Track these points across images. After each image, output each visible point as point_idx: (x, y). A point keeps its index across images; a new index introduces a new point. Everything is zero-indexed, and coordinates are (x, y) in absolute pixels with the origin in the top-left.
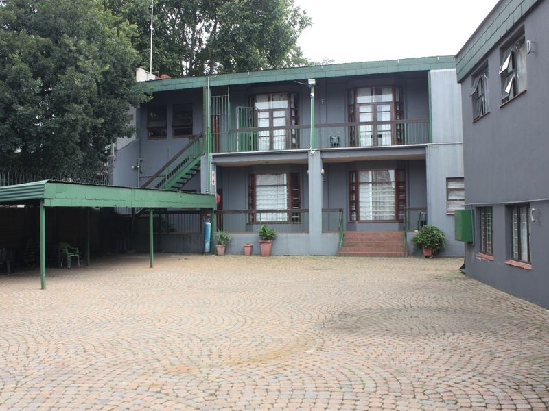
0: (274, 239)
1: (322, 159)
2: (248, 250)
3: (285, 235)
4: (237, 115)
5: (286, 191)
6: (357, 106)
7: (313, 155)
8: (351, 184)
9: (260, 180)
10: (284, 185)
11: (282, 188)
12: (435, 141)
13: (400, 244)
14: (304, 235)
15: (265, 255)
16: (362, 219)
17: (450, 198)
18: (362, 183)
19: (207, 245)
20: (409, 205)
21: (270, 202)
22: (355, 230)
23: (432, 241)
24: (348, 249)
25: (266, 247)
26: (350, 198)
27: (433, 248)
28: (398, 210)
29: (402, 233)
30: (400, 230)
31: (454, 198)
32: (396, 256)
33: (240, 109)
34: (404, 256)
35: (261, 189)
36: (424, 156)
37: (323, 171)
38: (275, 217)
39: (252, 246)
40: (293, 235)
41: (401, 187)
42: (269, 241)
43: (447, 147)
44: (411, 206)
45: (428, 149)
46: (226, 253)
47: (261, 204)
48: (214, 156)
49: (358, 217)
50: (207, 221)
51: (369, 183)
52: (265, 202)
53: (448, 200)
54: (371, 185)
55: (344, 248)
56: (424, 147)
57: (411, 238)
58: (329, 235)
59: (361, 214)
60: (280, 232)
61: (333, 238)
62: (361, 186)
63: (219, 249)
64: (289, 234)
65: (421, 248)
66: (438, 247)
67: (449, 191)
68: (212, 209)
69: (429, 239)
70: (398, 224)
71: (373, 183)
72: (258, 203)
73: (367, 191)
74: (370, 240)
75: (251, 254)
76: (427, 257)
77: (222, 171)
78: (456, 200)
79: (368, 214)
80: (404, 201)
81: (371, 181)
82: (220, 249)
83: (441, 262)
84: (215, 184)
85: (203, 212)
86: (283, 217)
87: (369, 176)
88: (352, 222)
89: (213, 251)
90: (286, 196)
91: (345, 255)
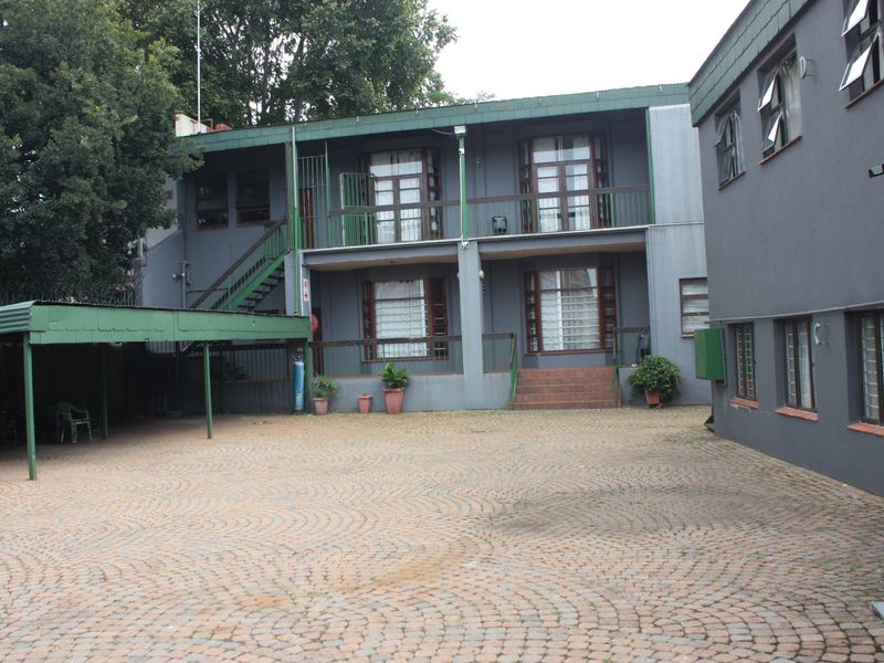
0: (406, 385)
1: (480, 254)
2: (365, 404)
3: (424, 378)
4: (342, 187)
5: (423, 308)
6: (534, 168)
7: (465, 248)
8: (528, 294)
9: (381, 291)
10: (419, 298)
11: (416, 303)
12: (659, 220)
13: (608, 387)
14: (454, 377)
15: (394, 412)
16: (546, 348)
17: (686, 311)
18: (546, 291)
19: (299, 398)
20: (621, 325)
21: (398, 326)
22: (537, 367)
23: (660, 380)
24: (526, 397)
25: (394, 399)
26: (527, 315)
27: (662, 391)
28: (604, 332)
29: (612, 369)
30: (607, 364)
31: (692, 310)
32: (603, 406)
33: (345, 177)
34: (616, 407)
35: (384, 305)
36: (643, 245)
37: (481, 273)
38: (406, 350)
39: (371, 399)
40: (436, 377)
41: (608, 295)
42: (399, 390)
43: (678, 229)
44: (625, 326)
45: (648, 234)
46: (329, 410)
47: (383, 331)
48: (305, 255)
49: (540, 345)
50: (298, 360)
51: (556, 290)
52: (391, 326)
53: (683, 315)
54: (559, 293)
55: (520, 397)
56: (643, 231)
57: (626, 377)
58: (496, 376)
59: (545, 341)
60: (416, 374)
61: (502, 381)
62: (544, 297)
63: (318, 405)
64: (431, 378)
65: (643, 393)
66: (670, 390)
67: (684, 300)
68: (306, 339)
69: (655, 378)
70: (603, 355)
71: (562, 290)
72: (378, 328)
73: (553, 303)
74: (561, 381)
75: (370, 411)
76: (653, 406)
77: (318, 278)
78: (696, 314)
79: (555, 341)
80: (613, 318)
81: (559, 287)
82: (320, 405)
83: (675, 414)
84: (308, 299)
85: (291, 346)
86: (420, 350)
87: (557, 279)
88: (531, 353)
89: (309, 409)
90: (423, 316)
91: (522, 408)
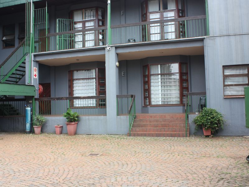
0: (78, 121)
1: (117, 54)
2: (58, 130)
3: (87, 117)
4: (57, 25)
5: (94, 83)
6: (148, 14)
7: (109, 51)
8: (145, 76)
9: (76, 75)
10: (93, 78)
11: (92, 81)
12: (211, 34)
13: (182, 125)
14: (102, 117)
15: (71, 135)
16: (153, 103)
17: (226, 83)
18: (153, 75)
19: (28, 126)
20: (191, 91)
21: (83, 91)
22: (148, 113)
23: (211, 122)
24: (138, 129)
25: (71, 128)
26: (144, 87)
27: (213, 128)
28: (182, 96)
29: (185, 115)
30: (183, 112)
31: (229, 83)
32: (179, 136)
33: (59, 21)
34: (186, 136)
35: (77, 81)
36: (202, 49)
37: (117, 64)
38: (87, 103)
39: (62, 127)
40: (93, 117)
41: (184, 77)
42: (73, 123)
43: (222, 38)
44: (193, 91)
45: (205, 41)
46: (42, 131)
47: (76, 94)
48: (35, 56)
49: (150, 102)
50: (28, 107)
51: (158, 74)
52: (80, 92)
53: (225, 86)
54: (160, 76)
55: (134, 129)
56: (202, 40)
57: (192, 120)
58: (123, 117)
59: (152, 100)
60: (84, 115)
61: (125, 120)
62: (152, 77)
63: (35, 129)
64: (90, 117)
65: (201, 128)
66: (217, 128)
67: (225, 77)
68: (33, 97)
69: (209, 121)
70: (182, 107)
71: (161, 74)
72: (75, 92)
73: (157, 81)
74: (157, 121)
75: (61, 133)
76: (207, 136)
77: (43, 68)
78: (232, 85)
79: (158, 100)
80: (187, 89)
81: (160, 73)
82: (37, 129)
83: (221, 143)
84: (37, 77)
86: (92, 103)
87: (157, 69)
88: (145, 106)
89: (32, 131)
90: (95, 86)
91: (134, 135)
